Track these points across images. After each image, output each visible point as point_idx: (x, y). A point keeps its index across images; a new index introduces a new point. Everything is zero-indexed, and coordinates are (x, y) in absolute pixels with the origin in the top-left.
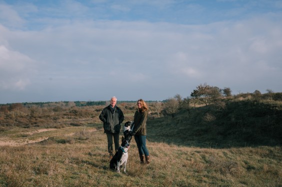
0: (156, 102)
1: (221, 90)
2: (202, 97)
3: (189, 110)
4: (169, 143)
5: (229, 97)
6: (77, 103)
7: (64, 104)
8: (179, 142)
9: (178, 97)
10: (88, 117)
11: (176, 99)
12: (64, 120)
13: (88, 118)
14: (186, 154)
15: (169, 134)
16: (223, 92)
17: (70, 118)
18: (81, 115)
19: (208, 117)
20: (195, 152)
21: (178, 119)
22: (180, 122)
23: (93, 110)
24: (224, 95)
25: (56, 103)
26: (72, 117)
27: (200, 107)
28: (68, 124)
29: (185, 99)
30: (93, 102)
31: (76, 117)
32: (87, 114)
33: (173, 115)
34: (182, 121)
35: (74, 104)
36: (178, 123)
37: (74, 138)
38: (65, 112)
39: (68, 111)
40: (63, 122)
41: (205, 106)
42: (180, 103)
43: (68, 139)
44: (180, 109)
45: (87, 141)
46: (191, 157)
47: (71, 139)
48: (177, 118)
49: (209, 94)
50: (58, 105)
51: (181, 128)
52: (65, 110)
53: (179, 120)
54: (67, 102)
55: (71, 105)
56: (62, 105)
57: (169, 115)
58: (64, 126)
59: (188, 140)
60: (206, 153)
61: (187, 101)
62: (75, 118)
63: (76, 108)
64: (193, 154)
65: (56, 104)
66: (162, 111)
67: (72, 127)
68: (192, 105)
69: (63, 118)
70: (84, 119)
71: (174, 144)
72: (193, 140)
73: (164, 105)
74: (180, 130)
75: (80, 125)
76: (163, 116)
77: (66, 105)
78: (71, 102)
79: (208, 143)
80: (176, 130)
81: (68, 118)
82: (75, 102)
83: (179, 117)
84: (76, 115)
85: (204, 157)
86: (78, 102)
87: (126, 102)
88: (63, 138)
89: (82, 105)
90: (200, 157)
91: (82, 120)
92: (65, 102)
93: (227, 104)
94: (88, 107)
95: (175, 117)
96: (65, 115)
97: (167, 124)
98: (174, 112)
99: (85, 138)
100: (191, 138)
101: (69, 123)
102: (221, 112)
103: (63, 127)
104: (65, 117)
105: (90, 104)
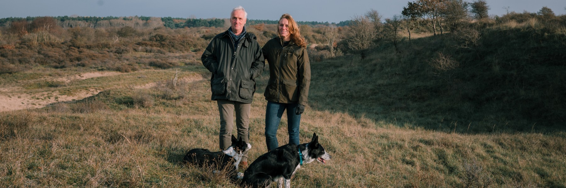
0: (327, 24)
1: (466, 5)
2: (426, 17)
3: (396, 44)
4: (355, 114)
5: (484, 20)
6: (168, 21)
7: (141, 22)
8: (376, 113)
9: (374, 15)
10: (187, 50)
11: (370, 20)
12: (138, 54)
13: (186, 53)
14: (401, 147)
15: (354, 94)
16: (470, 8)
17: (151, 52)
18: (172, 46)
19: (441, 62)
20: (421, 141)
21: (374, 62)
22: (378, 67)
23: (198, 36)
24: (474, 15)
25: (125, 19)
26: (155, 48)
27: (419, 39)
28: (144, 64)
29: (388, 21)
30: (200, 21)
31: (162, 50)
32: (184, 44)
33: (363, 53)
34: (382, 67)
35: (162, 23)
36: (373, 71)
37: (154, 95)
38: (140, 39)
39: (147, 37)
40: (136, 58)
41: (430, 38)
42: (377, 28)
43: (140, 97)
44: (377, 41)
45: (179, 103)
46: (413, 156)
47: (145, 96)
48: (371, 60)
49: (442, 12)
50: (128, 23)
51: (380, 82)
52: (142, 34)
53: (375, 65)
54: (147, 19)
55: (155, 25)
56: (137, 24)
57: (354, 52)
58: (137, 66)
59: (396, 109)
60: (445, 144)
61: (394, 25)
62: (159, 52)
63: (164, 32)
64: (415, 148)
65: (124, 21)
66: (338, 44)
67: (152, 70)
68: (403, 34)
69: (135, 50)
70: (177, 55)
71: (366, 116)
72: (408, 109)
73: (343, 32)
74: (379, 85)
75: (169, 67)
76: (341, 54)
77: (145, 25)
78: (155, 19)
79: (441, 118)
80: (370, 87)
81: (147, 51)
82: (163, 19)
83: (377, 58)
84: (163, 46)
85: (442, 157)
86: (169, 19)
87: (265, 22)
88: (130, 94)
89: (177, 26)
90: (434, 155)
91: (174, 56)
92: (143, 18)
93: (482, 35)
94: (188, 30)
95: (367, 58)
96: (139, 44)
97: (351, 72)
98: (366, 47)
99: (176, 95)
100: (404, 105)
101: (147, 61)
102: (469, 51)
103: (134, 70)
104: (140, 48)
105: (192, 23)
